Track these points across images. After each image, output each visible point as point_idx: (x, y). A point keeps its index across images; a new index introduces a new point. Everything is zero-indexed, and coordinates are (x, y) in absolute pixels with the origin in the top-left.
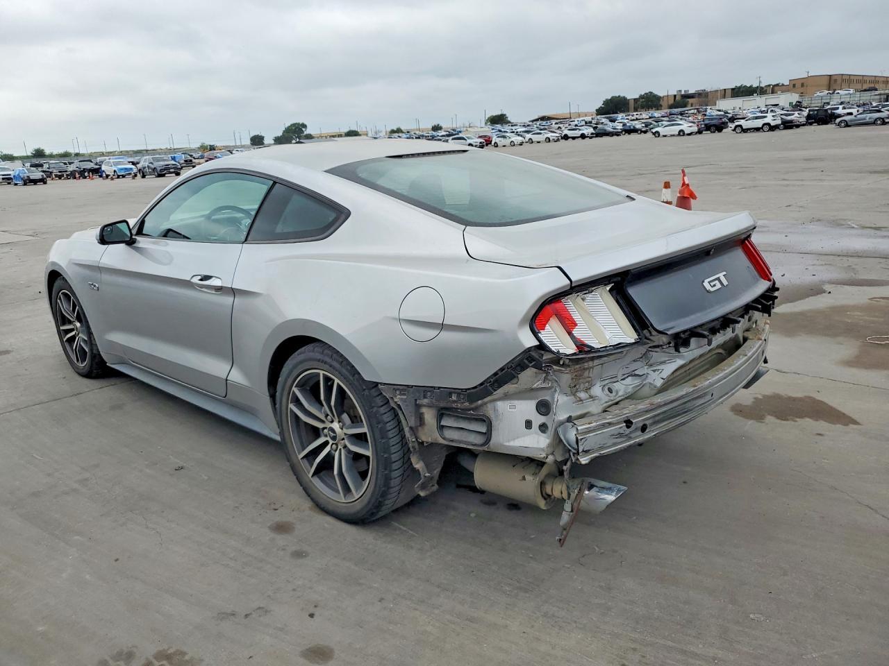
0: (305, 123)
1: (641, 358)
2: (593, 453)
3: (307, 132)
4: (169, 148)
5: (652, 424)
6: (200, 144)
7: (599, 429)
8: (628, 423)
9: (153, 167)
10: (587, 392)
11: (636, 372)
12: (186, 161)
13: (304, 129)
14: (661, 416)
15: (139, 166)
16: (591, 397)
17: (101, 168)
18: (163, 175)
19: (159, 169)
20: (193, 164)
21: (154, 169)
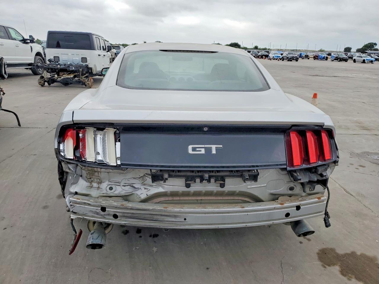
0: (376, 43)
1: (139, 178)
2: (79, 215)
3: (376, 47)
4: (306, 50)
5: (121, 216)
6: (320, 49)
7: (81, 204)
8: (103, 209)
9: (287, 56)
10: (98, 184)
11: (134, 185)
12: (306, 56)
13: (375, 46)
14: (130, 215)
15: (283, 55)
16: (99, 188)
17: (269, 55)
18: (291, 61)
19: (289, 58)
20: (309, 57)
21: (288, 58)
